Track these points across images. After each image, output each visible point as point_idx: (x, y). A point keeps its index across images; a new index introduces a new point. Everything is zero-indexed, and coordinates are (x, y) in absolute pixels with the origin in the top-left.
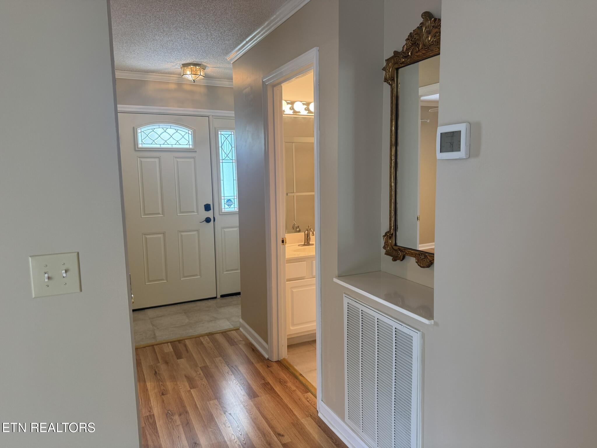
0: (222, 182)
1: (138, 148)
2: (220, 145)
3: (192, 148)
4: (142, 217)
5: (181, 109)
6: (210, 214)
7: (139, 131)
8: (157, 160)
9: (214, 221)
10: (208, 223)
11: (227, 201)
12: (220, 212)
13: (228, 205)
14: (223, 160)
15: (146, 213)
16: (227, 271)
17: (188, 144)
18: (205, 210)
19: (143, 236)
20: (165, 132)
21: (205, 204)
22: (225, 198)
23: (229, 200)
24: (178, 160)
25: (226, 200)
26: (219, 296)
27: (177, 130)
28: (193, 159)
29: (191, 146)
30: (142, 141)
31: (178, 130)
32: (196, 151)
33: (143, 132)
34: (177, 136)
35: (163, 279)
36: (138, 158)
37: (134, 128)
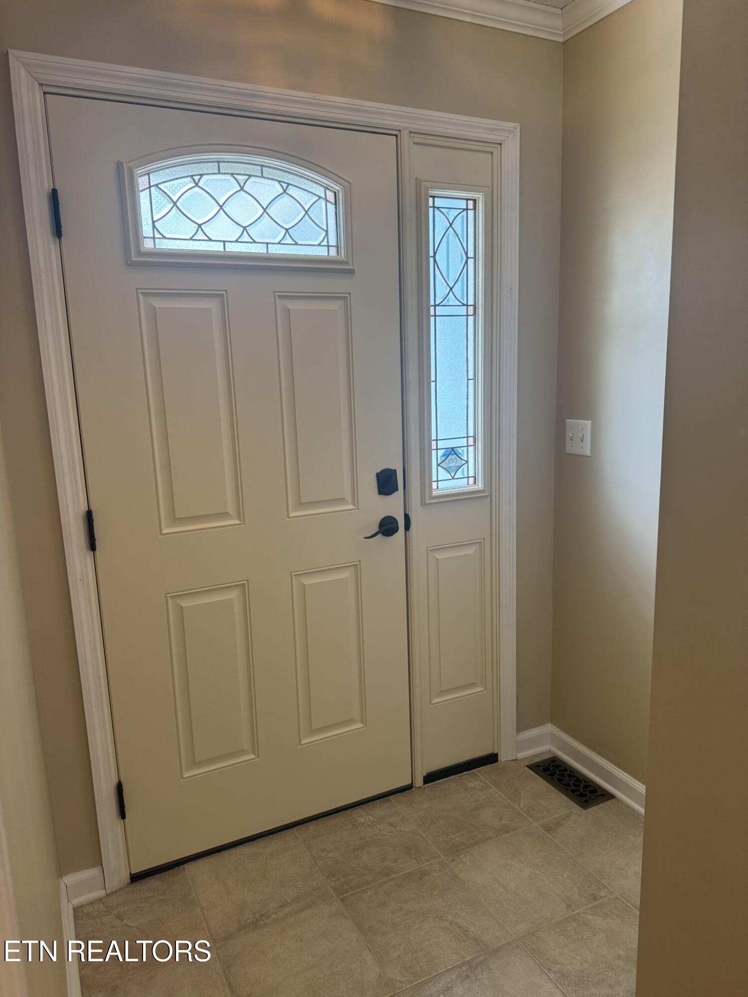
0: (433, 384)
1: (140, 253)
2: (431, 254)
3: (338, 258)
4: (164, 531)
5: (302, 94)
6: (392, 506)
7: (142, 182)
8: (212, 305)
9: (407, 526)
10: (386, 538)
11: (443, 455)
12: (427, 498)
13: (447, 470)
14: (438, 305)
15: (177, 517)
16: (442, 693)
17: (325, 243)
18: (380, 493)
19: (169, 601)
20: (242, 192)
21: (379, 471)
22: (441, 444)
23: (452, 451)
24: (293, 305)
25: (441, 452)
26: (419, 782)
27: (285, 185)
28: (341, 303)
29: (333, 252)
30: (154, 226)
31: (288, 184)
32: (351, 272)
33: (157, 185)
34: (283, 209)
35: (243, 750)
36: (141, 297)
37: (119, 165)
